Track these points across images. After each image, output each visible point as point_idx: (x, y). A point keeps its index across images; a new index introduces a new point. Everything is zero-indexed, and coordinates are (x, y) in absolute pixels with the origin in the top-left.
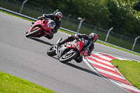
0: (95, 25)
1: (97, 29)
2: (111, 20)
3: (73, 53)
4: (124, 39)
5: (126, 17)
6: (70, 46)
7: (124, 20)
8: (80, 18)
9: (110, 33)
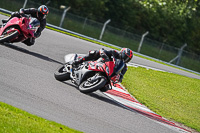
0: (85, 16)
1: (88, 22)
2: (107, 9)
3: (100, 79)
4: (127, 36)
5: (129, 4)
6: (94, 68)
7: (127, 9)
8: (63, 7)
9: (106, 28)
